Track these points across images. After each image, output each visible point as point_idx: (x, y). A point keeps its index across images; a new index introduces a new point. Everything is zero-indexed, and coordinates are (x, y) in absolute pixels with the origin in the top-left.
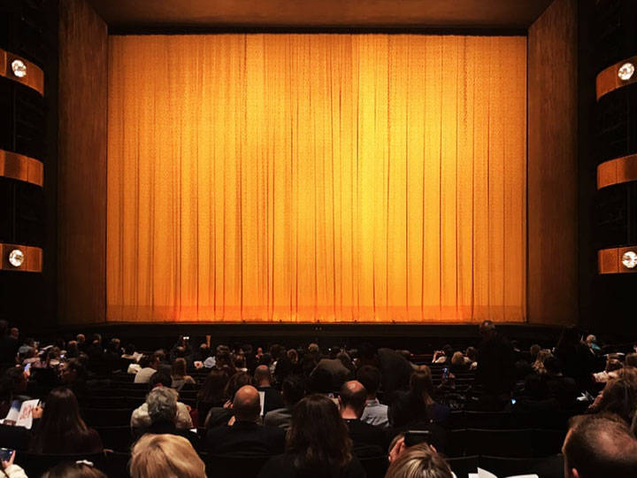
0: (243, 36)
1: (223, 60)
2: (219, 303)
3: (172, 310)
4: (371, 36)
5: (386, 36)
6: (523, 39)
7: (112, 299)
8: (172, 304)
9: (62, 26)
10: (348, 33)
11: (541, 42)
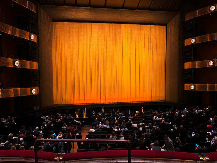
0: (91, 23)
1: (85, 30)
2: (86, 98)
3: (72, 100)
4: (126, 24)
5: (130, 24)
6: (166, 26)
7: (55, 98)
8: (72, 99)
9: (39, 20)
10: (120, 23)
11: (170, 28)
